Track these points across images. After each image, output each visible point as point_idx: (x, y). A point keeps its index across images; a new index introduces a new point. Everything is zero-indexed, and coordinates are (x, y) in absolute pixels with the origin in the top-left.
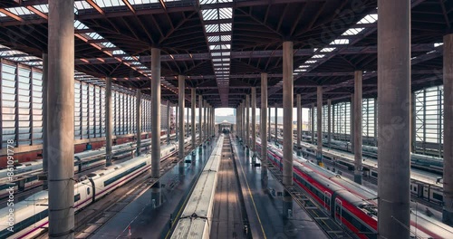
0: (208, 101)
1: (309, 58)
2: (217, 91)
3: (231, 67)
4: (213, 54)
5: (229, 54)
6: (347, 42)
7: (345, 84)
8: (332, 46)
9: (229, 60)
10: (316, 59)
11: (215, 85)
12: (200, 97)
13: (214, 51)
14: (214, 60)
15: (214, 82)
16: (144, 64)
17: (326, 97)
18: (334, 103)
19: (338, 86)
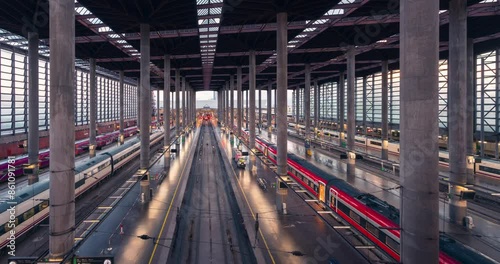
0: (191, 84)
1: (300, 31)
2: (200, 72)
3: (218, 44)
4: (201, 30)
5: (217, 29)
6: (342, 12)
7: (333, 61)
8: (326, 17)
9: (216, 36)
10: (307, 32)
11: (200, 64)
12: (184, 78)
13: (203, 26)
14: (201, 37)
15: (198, 62)
16: (129, 42)
17: (314, 76)
18: (321, 83)
19: (326, 64)
